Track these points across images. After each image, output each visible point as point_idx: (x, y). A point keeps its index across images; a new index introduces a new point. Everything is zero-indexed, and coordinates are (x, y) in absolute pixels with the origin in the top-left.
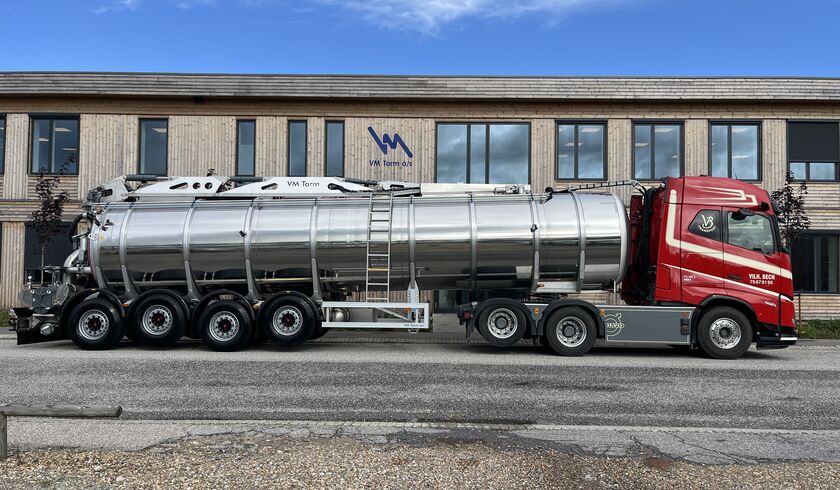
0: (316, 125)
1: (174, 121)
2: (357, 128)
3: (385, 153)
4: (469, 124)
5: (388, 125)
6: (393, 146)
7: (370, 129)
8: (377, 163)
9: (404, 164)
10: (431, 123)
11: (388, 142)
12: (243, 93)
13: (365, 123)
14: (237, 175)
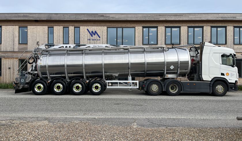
0: (71, 29)
1: (29, 27)
2: (83, 29)
3: (92, 37)
4: (117, 28)
5: (93, 28)
6: (95, 35)
7: (88, 29)
8: (90, 40)
9: (98, 40)
10: (106, 28)
11: (93, 34)
12: (49, 19)
13: (86, 28)
14: (48, 43)
